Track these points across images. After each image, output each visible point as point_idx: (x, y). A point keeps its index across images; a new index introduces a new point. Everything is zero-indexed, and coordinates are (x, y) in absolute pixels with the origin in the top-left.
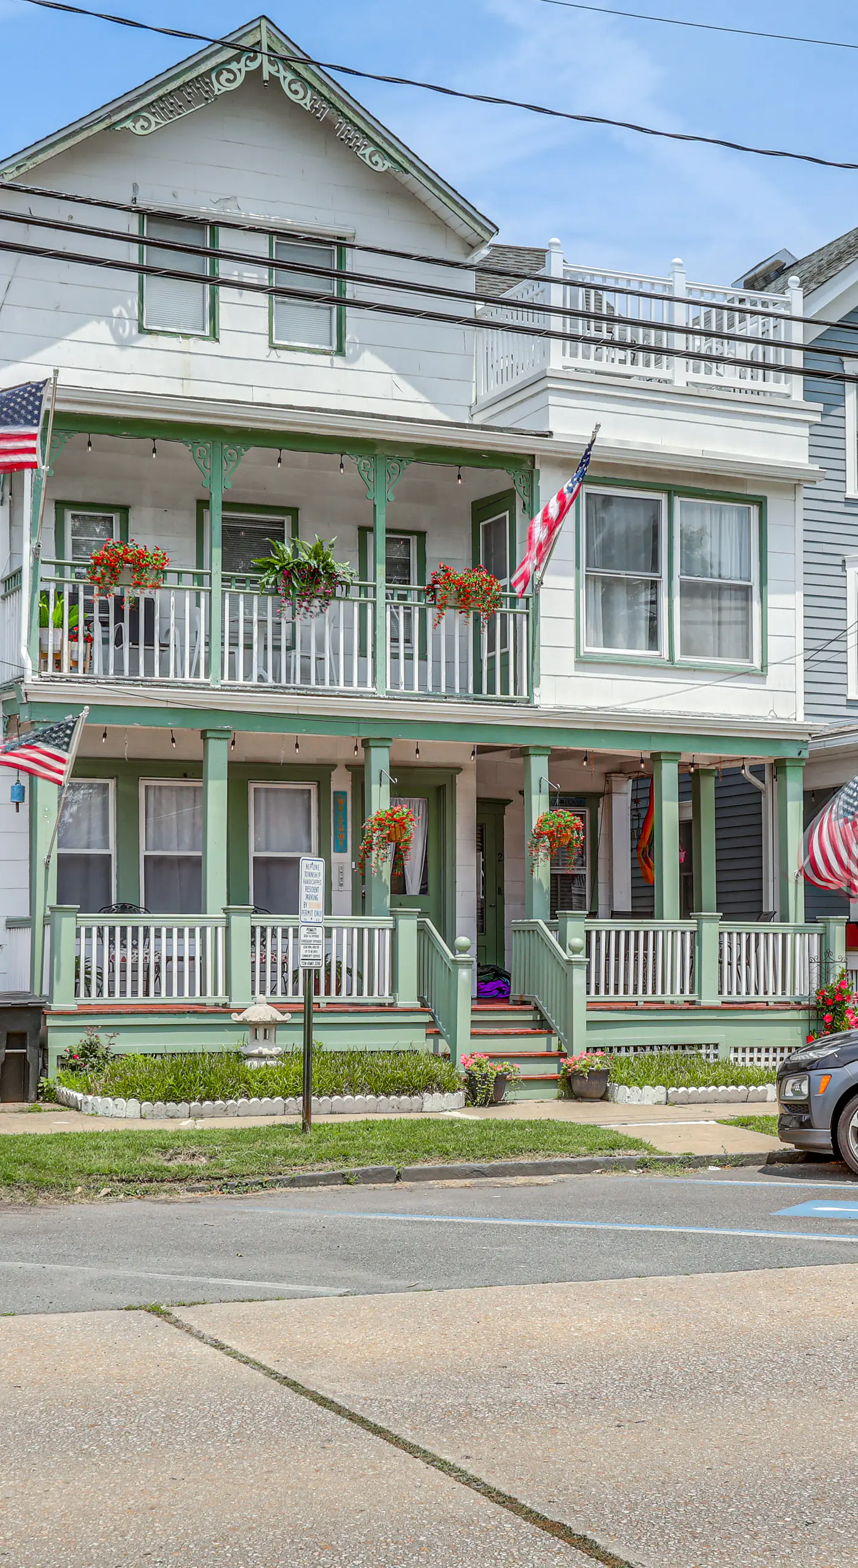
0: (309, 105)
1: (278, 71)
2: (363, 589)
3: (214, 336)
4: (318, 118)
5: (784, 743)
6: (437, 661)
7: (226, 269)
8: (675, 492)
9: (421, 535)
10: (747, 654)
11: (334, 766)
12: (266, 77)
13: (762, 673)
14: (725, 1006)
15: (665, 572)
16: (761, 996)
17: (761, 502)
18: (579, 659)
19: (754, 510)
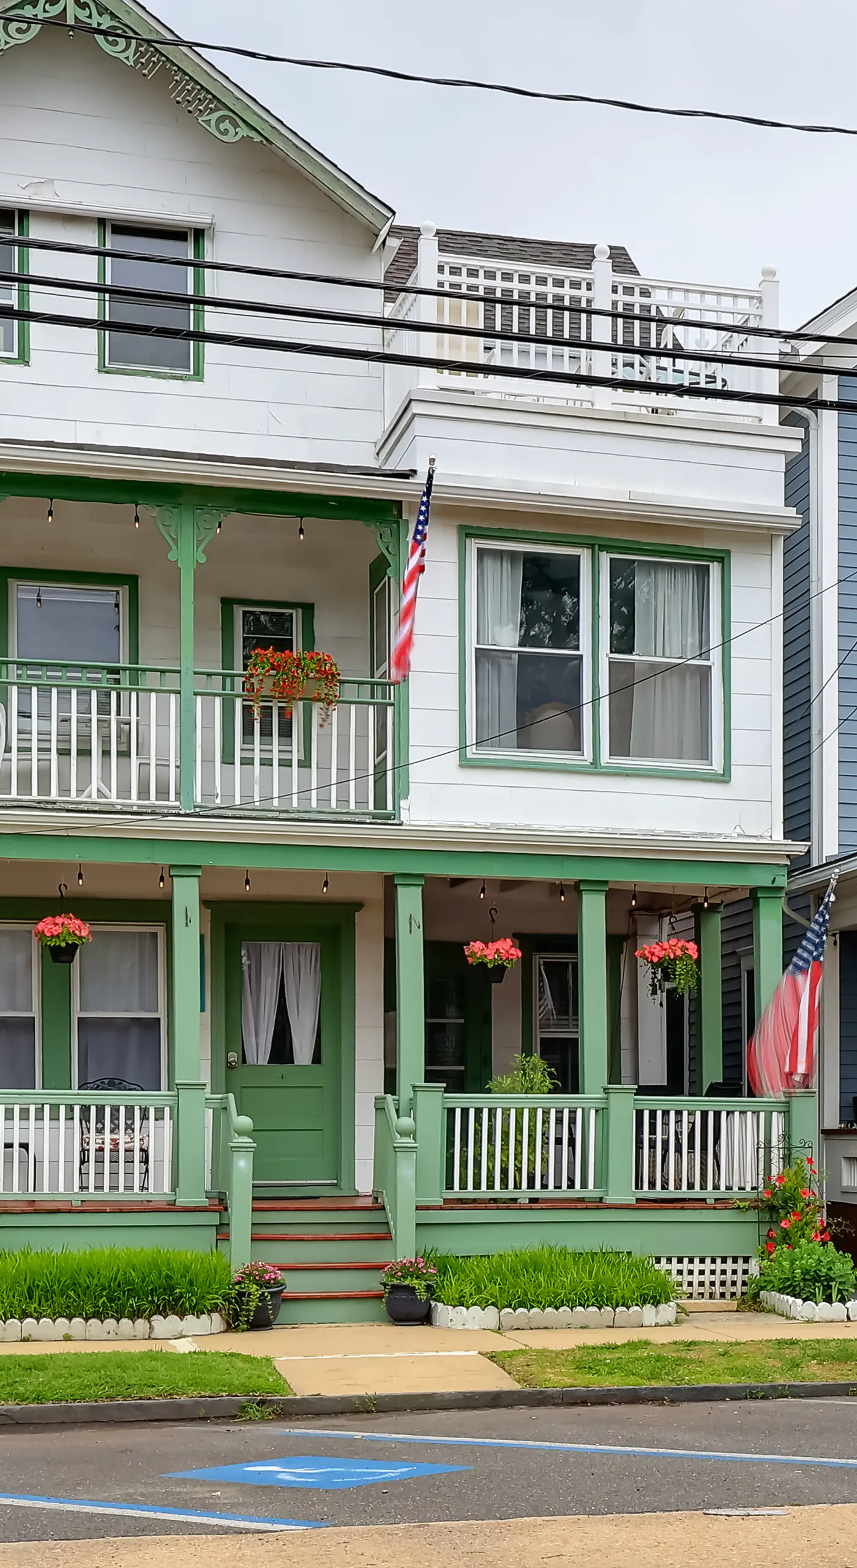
0: (132, 59)
1: (90, 17)
2: (228, 680)
3: (23, 358)
4: (144, 75)
5: (752, 868)
8: (600, 546)
9: (308, 609)
10: (705, 754)
12: (70, 21)
13: (724, 778)
14: (643, 1204)
15: (585, 648)
16: (697, 1194)
17: (723, 558)
18: (466, 764)
19: (715, 569)
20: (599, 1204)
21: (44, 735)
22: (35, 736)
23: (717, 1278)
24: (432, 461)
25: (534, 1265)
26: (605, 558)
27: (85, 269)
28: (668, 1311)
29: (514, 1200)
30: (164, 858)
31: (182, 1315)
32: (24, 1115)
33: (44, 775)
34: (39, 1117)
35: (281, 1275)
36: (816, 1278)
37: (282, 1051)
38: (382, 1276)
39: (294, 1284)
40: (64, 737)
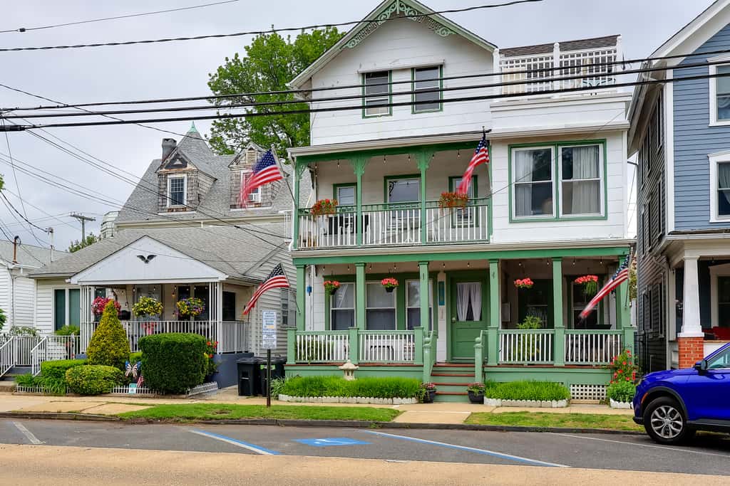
0: (416, 18)
1: (404, 9)
3: (391, 114)
4: (420, 22)
6: (484, 227)
7: (395, 99)
8: (557, 144)
9: (476, 177)
10: (598, 211)
11: (438, 272)
12: (399, 13)
13: (605, 218)
14: (567, 366)
15: (553, 180)
16: (589, 363)
17: (603, 142)
18: (511, 221)
19: (601, 146)
20: (552, 366)
21: (400, 224)
22: (397, 225)
23: (596, 392)
24: (483, 127)
25: (517, 386)
26: (560, 148)
27: (408, 88)
28: (563, 403)
29: (522, 365)
30: (417, 259)
31: (402, 398)
32: (388, 338)
33: (394, 236)
34: (397, 338)
35: (436, 387)
36: (622, 394)
37: (470, 317)
38: (467, 388)
39: (439, 389)
40: (405, 225)
